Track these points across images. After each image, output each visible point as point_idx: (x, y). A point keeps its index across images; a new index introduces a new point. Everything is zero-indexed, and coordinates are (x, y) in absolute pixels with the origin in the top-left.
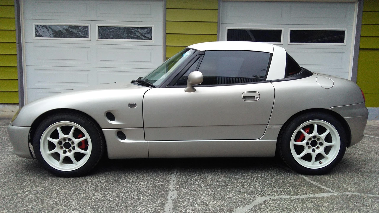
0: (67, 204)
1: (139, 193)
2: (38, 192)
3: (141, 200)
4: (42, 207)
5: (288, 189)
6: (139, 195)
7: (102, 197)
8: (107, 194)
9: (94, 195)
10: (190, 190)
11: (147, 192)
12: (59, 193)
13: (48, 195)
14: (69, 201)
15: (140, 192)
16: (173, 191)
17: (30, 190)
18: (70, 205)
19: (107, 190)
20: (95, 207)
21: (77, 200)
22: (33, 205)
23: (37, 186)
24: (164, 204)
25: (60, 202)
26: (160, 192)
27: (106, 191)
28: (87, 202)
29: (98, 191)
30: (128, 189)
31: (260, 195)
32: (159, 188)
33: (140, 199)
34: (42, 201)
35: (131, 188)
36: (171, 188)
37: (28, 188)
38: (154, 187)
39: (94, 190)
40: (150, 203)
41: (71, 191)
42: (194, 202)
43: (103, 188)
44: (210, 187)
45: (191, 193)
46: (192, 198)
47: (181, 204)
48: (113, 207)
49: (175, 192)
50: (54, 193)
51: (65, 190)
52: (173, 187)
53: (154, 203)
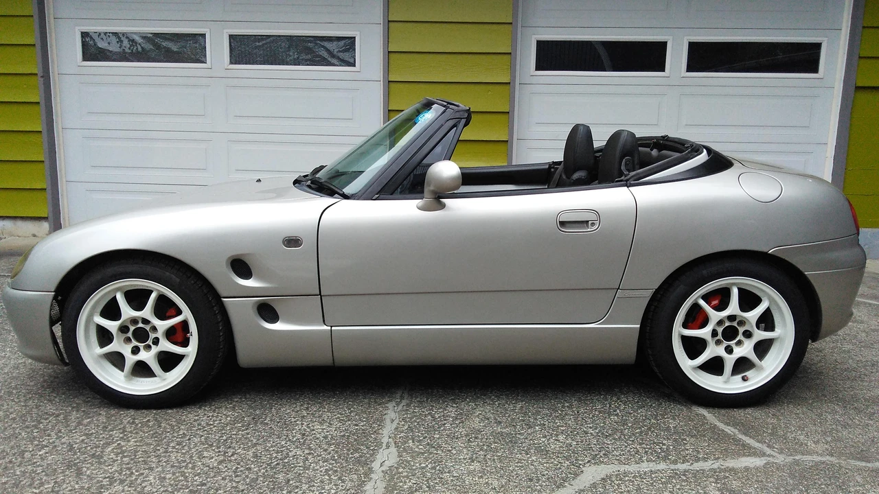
0: (136, 479)
1: (307, 451)
2: (71, 448)
3: (310, 472)
4: (77, 486)
5: (664, 444)
6: (307, 459)
7: (220, 462)
8: (232, 455)
9: (201, 457)
10: (428, 444)
11: (325, 450)
12: (121, 451)
13: (93, 456)
14: (141, 472)
15: (310, 449)
16: (388, 447)
17: (54, 442)
18: (144, 481)
19: (234, 445)
20: (201, 489)
21: (160, 469)
22: (56, 483)
23: (71, 431)
24: (364, 481)
25: (120, 474)
26: (356, 450)
27: (230, 447)
28: (183, 474)
29: (212, 445)
30: (283, 443)
31: (595, 460)
32: (355, 440)
33: (308, 469)
34: (79, 473)
35: (290, 440)
36: (385, 440)
37: (49, 435)
38: (344, 436)
39: (203, 444)
40: (330, 479)
41: (148, 444)
42: (435, 479)
43: (225, 438)
44: (476, 438)
45: (431, 453)
46: (432, 468)
47: (405, 482)
48: (243, 490)
49: (393, 449)
50: (110, 449)
51: (136, 442)
52: (390, 437)
53: (340, 479)
